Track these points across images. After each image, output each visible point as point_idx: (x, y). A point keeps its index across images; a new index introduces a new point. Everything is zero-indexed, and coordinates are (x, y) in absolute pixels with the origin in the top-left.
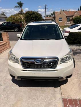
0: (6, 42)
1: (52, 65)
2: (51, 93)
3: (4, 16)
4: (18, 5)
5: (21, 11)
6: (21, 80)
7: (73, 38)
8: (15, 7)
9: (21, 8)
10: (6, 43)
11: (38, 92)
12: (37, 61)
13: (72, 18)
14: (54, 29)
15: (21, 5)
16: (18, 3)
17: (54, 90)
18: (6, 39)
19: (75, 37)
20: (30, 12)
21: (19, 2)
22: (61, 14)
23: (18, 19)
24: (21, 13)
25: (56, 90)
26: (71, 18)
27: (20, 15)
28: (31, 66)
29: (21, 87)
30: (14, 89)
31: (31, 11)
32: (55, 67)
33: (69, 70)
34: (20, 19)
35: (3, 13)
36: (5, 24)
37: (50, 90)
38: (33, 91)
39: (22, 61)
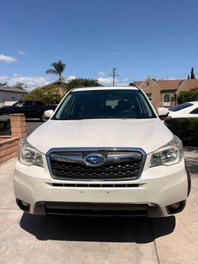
0: (17, 138)
1: (130, 170)
2: (128, 258)
3: (20, 90)
4: (53, 68)
5: (60, 80)
6: (45, 214)
7: (180, 131)
8: (47, 72)
9: (60, 74)
10: (19, 139)
11: (90, 253)
12: (90, 157)
13: (175, 95)
14: (133, 107)
15: (59, 68)
16: (54, 65)
17: (138, 250)
18: (19, 130)
19: (185, 127)
20: (79, 80)
21: (57, 62)
22: (148, 85)
23: (52, 96)
24: (59, 83)
25: (141, 250)
26: (172, 95)
27: (57, 87)
28: (73, 172)
29: (45, 242)
30: (25, 246)
31: (82, 80)
32: (137, 175)
33: (174, 185)
34: (56, 96)
35: (21, 84)
36: (21, 106)
37: (126, 249)
38: (77, 252)
39: (50, 158)
